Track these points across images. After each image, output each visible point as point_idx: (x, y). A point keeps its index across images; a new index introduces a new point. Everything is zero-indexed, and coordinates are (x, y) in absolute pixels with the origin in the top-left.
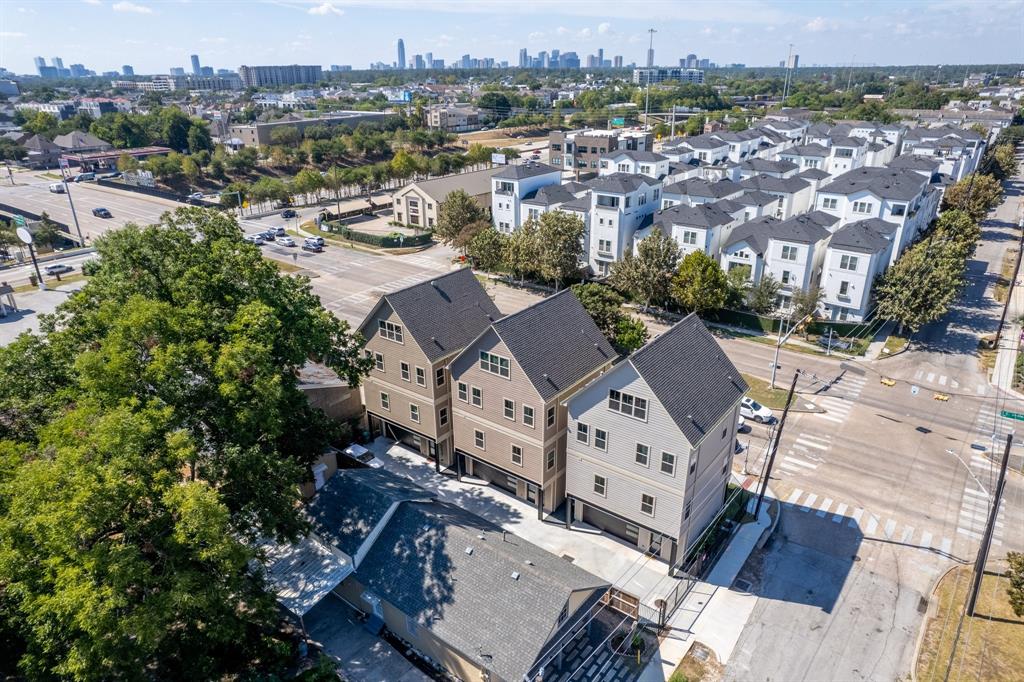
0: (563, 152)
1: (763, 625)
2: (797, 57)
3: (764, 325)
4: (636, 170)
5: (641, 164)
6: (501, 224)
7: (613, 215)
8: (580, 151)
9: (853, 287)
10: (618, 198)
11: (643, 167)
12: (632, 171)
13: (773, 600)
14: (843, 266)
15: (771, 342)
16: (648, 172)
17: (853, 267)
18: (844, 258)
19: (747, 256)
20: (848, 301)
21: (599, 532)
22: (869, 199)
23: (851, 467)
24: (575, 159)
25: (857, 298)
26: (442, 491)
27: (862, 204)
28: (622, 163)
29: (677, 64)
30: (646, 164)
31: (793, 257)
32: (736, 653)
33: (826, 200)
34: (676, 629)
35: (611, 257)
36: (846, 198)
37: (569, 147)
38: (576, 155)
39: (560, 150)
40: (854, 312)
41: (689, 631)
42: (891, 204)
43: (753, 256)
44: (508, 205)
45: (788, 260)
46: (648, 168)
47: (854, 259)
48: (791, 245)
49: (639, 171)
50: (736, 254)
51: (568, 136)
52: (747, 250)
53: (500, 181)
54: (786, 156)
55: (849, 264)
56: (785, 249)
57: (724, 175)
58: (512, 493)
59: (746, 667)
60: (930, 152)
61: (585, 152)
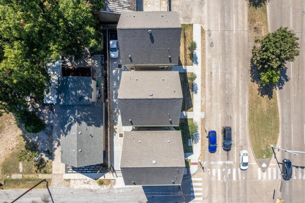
1: (132, 191)
13: (143, 190)
23: (227, 190)
32: (118, 189)
34: (116, 174)
41: (117, 177)
59: (116, 192)
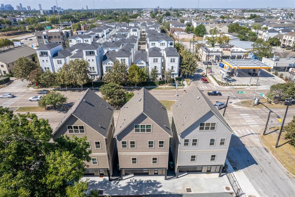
0: (43, 39)
2: (87, 6)
3: (156, 84)
4: (83, 42)
5: (85, 39)
6: (45, 68)
7: (93, 58)
8: (50, 38)
9: (175, 67)
10: (94, 51)
11: (86, 40)
12: (82, 42)
14: (171, 61)
15: (161, 88)
16: (88, 42)
17: (174, 62)
18: (171, 59)
19: (143, 64)
20: (174, 71)
21: (186, 173)
22: (164, 42)
24: (49, 41)
25: (176, 70)
26: (121, 188)
27: (162, 43)
28: (77, 40)
29: (51, 9)
30: (86, 39)
31: (157, 62)
33: (152, 43)
34: (240, 195)
35: (96, 72)
36: (157, 42)
37: (45, 37)
38: (48, 39)
39: (41, 38)
40: (176, 74)
41: (243, 193)
42: (169, 42)
43: (145, 63)
44: (47, 61)
45: (155, 63)
46: (88, 40)
47: (174, 59)
48: (156, 58)
49: (85, 42)
50: (139, 64)
51: (43, 33)
52: (142, 62)
53: (40, 51)
54: (119, 33)
55: (173, 61)
56: (154, 59)
57: (112, 40)
58: (147, 174)
60: (154, 28)
61: (52, 38)
